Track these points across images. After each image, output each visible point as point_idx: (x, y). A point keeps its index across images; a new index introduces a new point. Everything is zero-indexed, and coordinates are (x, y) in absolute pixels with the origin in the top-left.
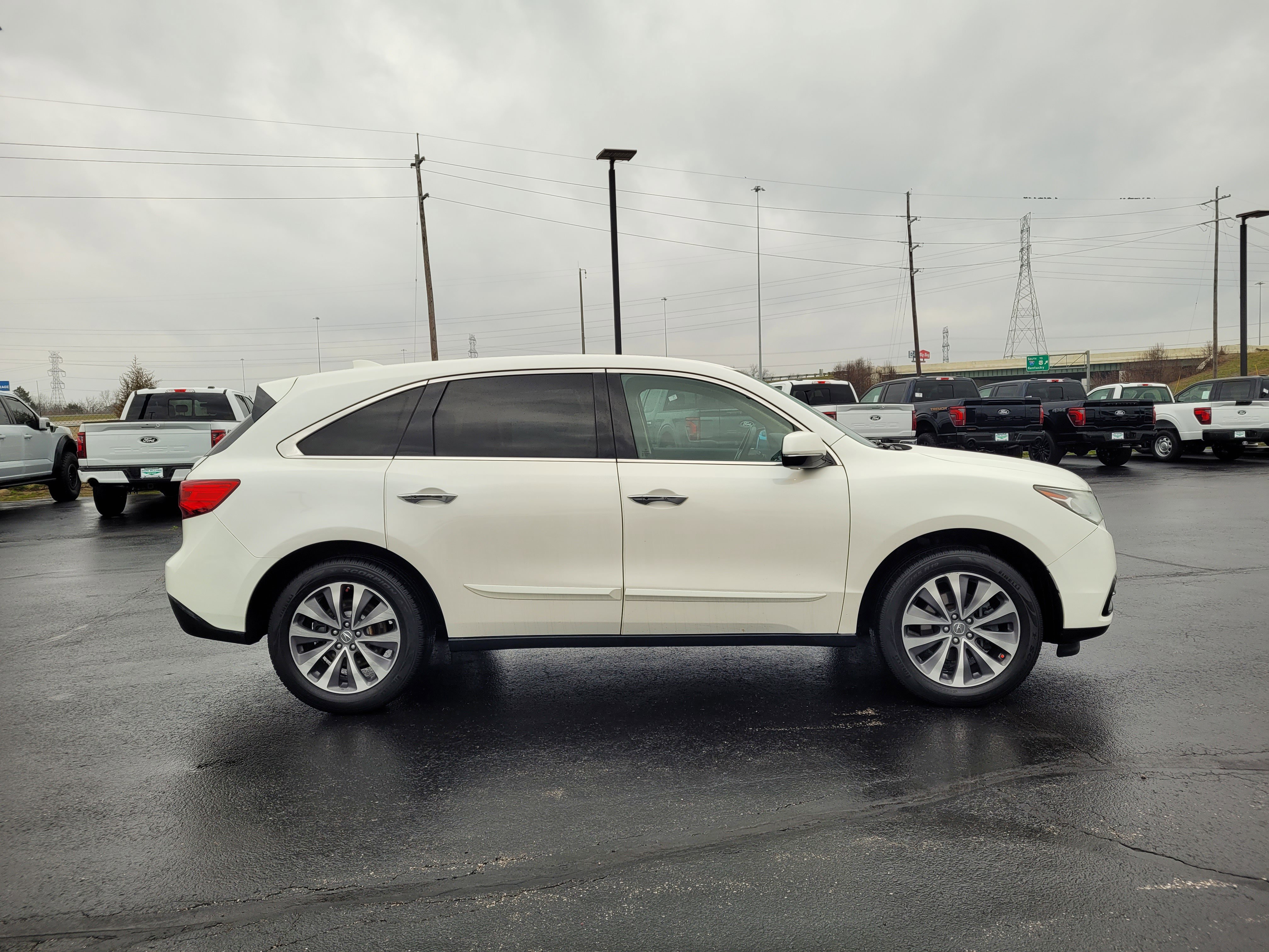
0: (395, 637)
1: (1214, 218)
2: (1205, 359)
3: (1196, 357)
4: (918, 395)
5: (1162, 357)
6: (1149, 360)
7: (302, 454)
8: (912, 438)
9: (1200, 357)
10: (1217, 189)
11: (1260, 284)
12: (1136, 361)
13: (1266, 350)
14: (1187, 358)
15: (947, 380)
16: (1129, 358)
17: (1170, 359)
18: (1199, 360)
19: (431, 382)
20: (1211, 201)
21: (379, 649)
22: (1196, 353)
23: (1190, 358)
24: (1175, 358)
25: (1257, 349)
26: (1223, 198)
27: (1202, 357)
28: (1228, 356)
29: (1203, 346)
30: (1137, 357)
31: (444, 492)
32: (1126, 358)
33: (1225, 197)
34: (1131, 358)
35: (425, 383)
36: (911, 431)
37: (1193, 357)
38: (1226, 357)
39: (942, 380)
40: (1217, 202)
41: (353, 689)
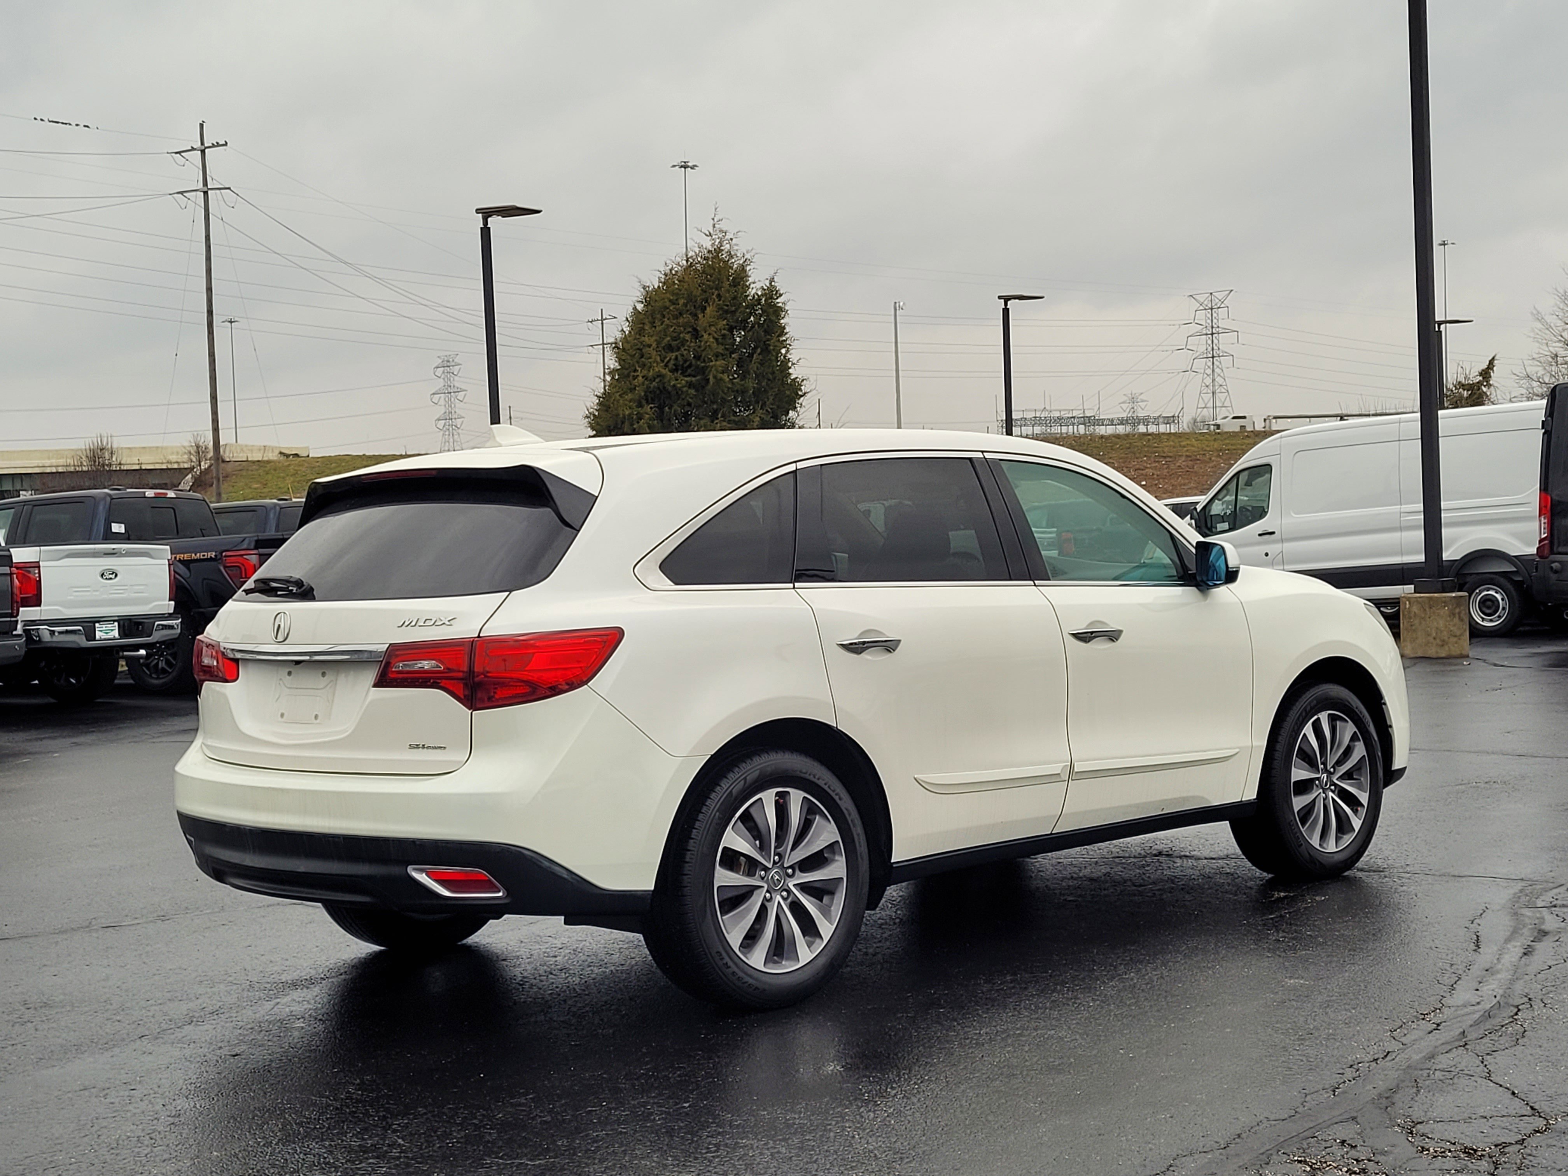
0: (837, 869)
1: (200, 185)
2: (191, 469)
3: (176, 466)
4: (118, 528)
5: (110, 465)
6: (85, 469)
7: (672, 584)
8: (170, 616)
9: (182, 466)
10: (202, 126)
11: (231, 322)
12: (60, 470)
13: (296, 455)
14: (158, 466)
15: (164, 497)
16: (47, 462)
17: (125, 468)
18: (182, 472)
19: (800, 465)
20: (193, 149)
21: (817, 891)
22: (173, 458)
23: (164, 467)
24: (137, 467)
25: (281, 453)
26: (213, 146)
27: (186, 466)
28: (230, 465)
29: (186, 444)
30: (62, 461)
31: (884, 634)
32: (40, 462)
33: (218, 145)
34: (51, 464)
35: (792, 468)
36: (167, 602)
37: (170, 466)
38: (229, 468)
39: (157, 497)
40: (203, 152)
41: (792, 963)
